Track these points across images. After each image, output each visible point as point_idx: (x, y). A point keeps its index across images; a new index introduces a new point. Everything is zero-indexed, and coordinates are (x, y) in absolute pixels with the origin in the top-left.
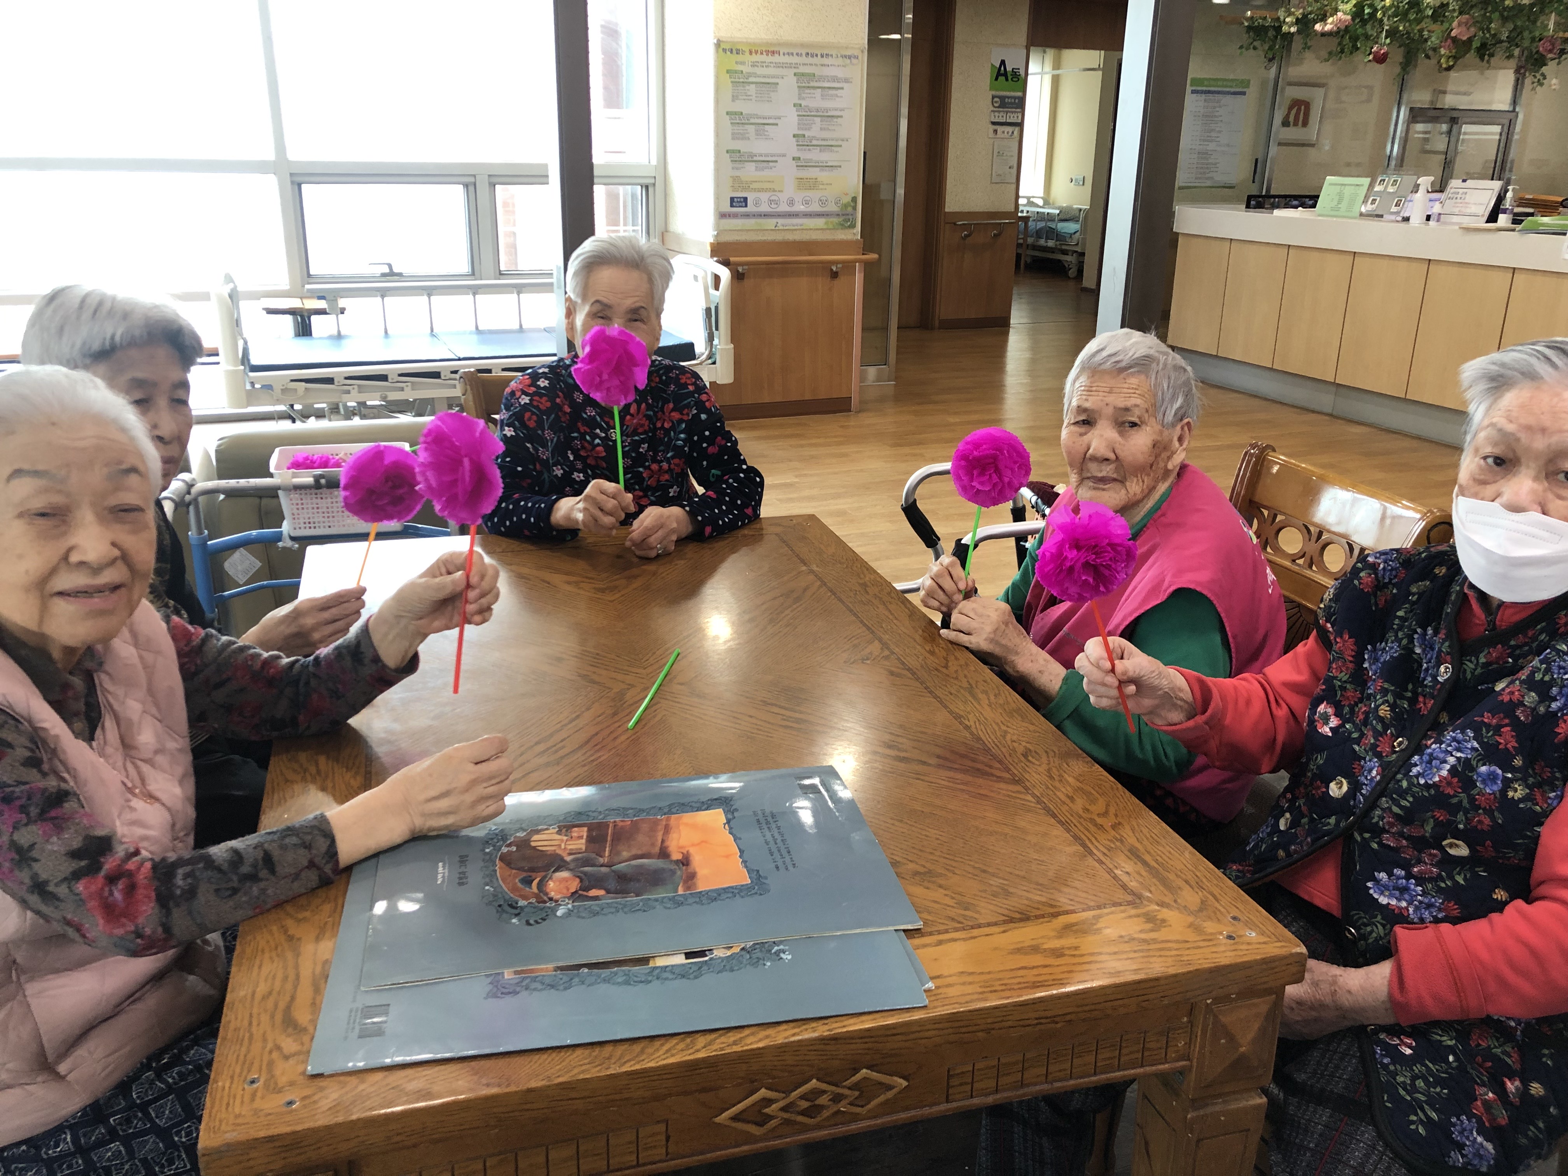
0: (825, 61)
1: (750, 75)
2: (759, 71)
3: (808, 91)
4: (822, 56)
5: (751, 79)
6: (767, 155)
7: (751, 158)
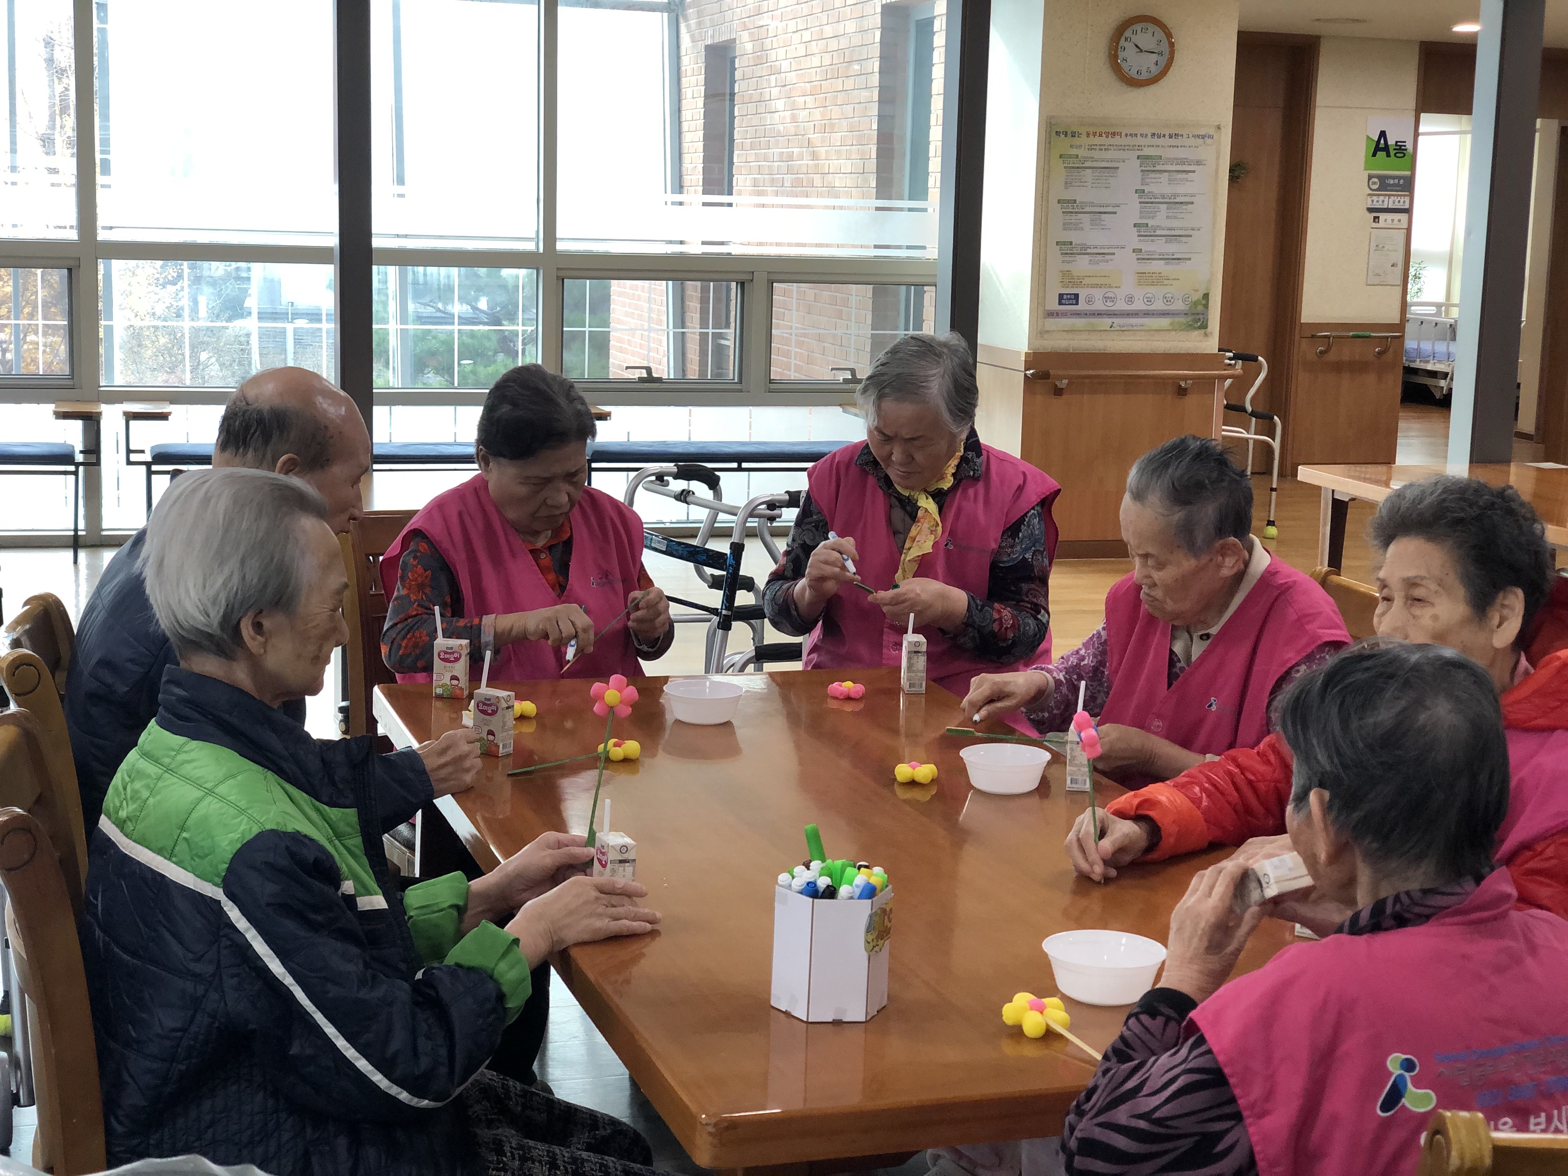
0: (1173, 142)
1: (1086, 159)
2: (1096, 154)
3: (1153, 175)
4: (1171, 137)
5: (1087, 164)
6: (1102, 247)
7: (1084, 250)
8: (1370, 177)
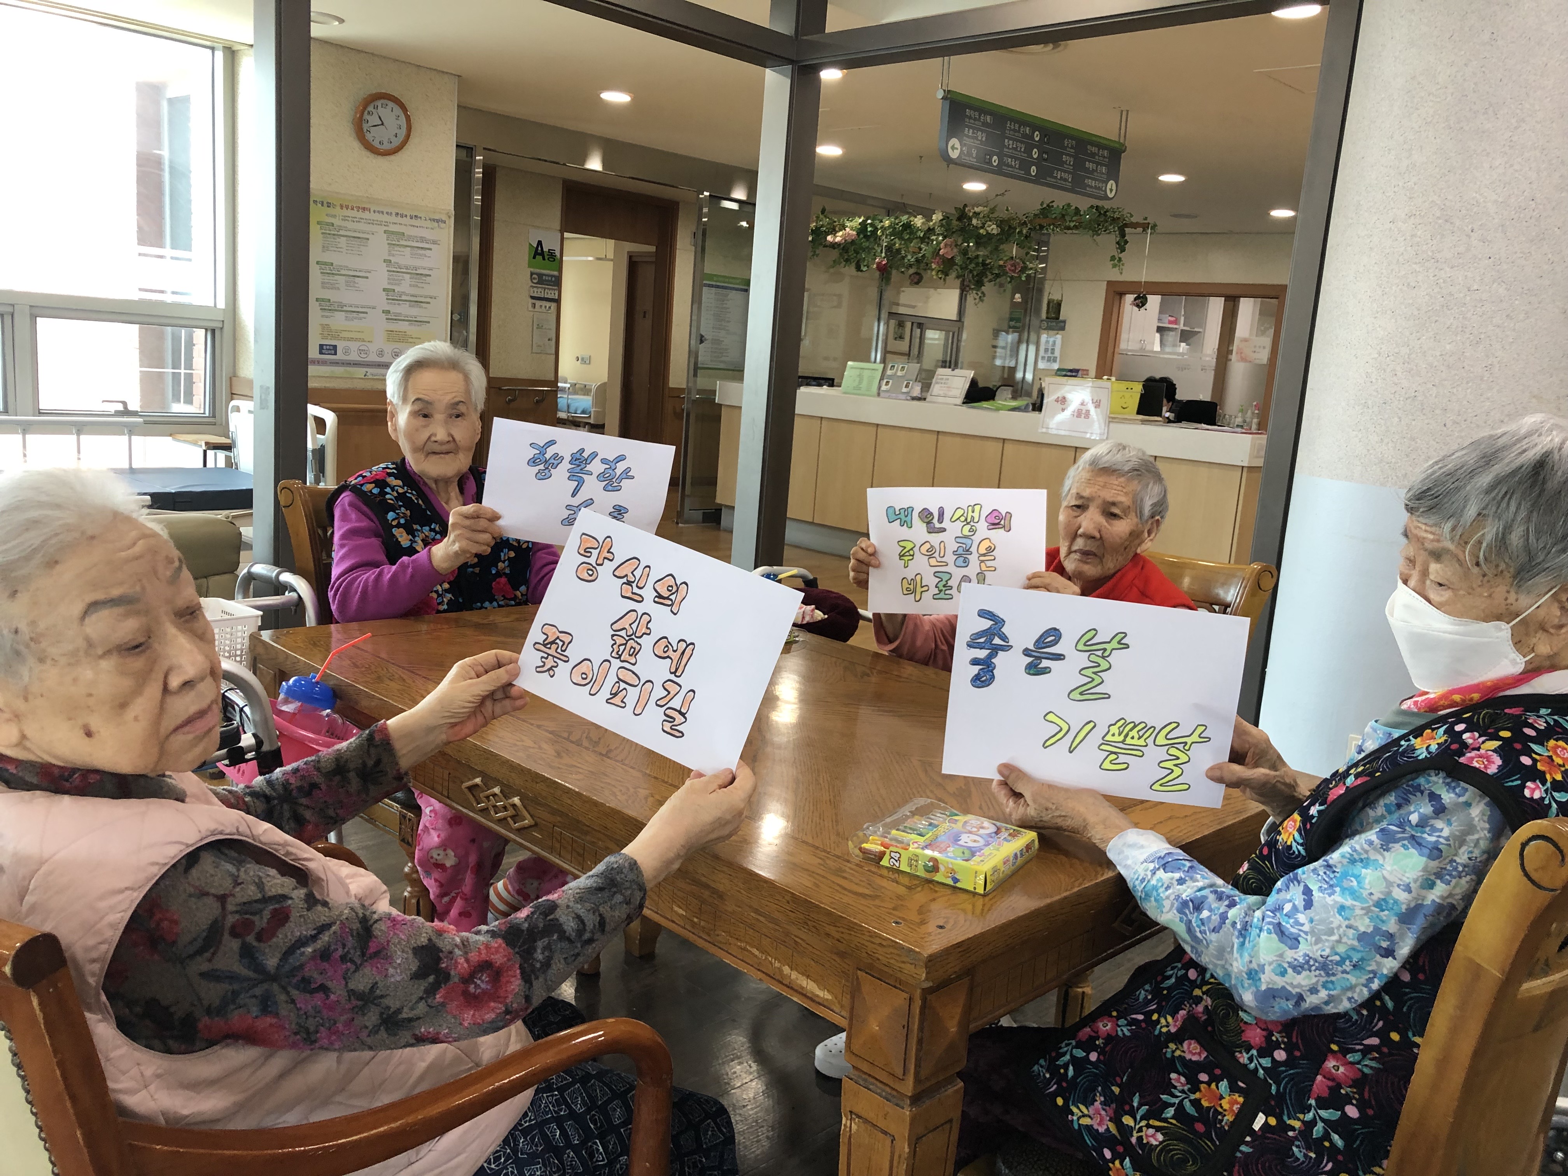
0: (414, 222)
1: (340, 228)
2: (350, 225)
3: (397, 249)
4: (411, 218)
5: (341, 233)
6: (356, 306)
7: (340, 308)
8: (532, 274)
